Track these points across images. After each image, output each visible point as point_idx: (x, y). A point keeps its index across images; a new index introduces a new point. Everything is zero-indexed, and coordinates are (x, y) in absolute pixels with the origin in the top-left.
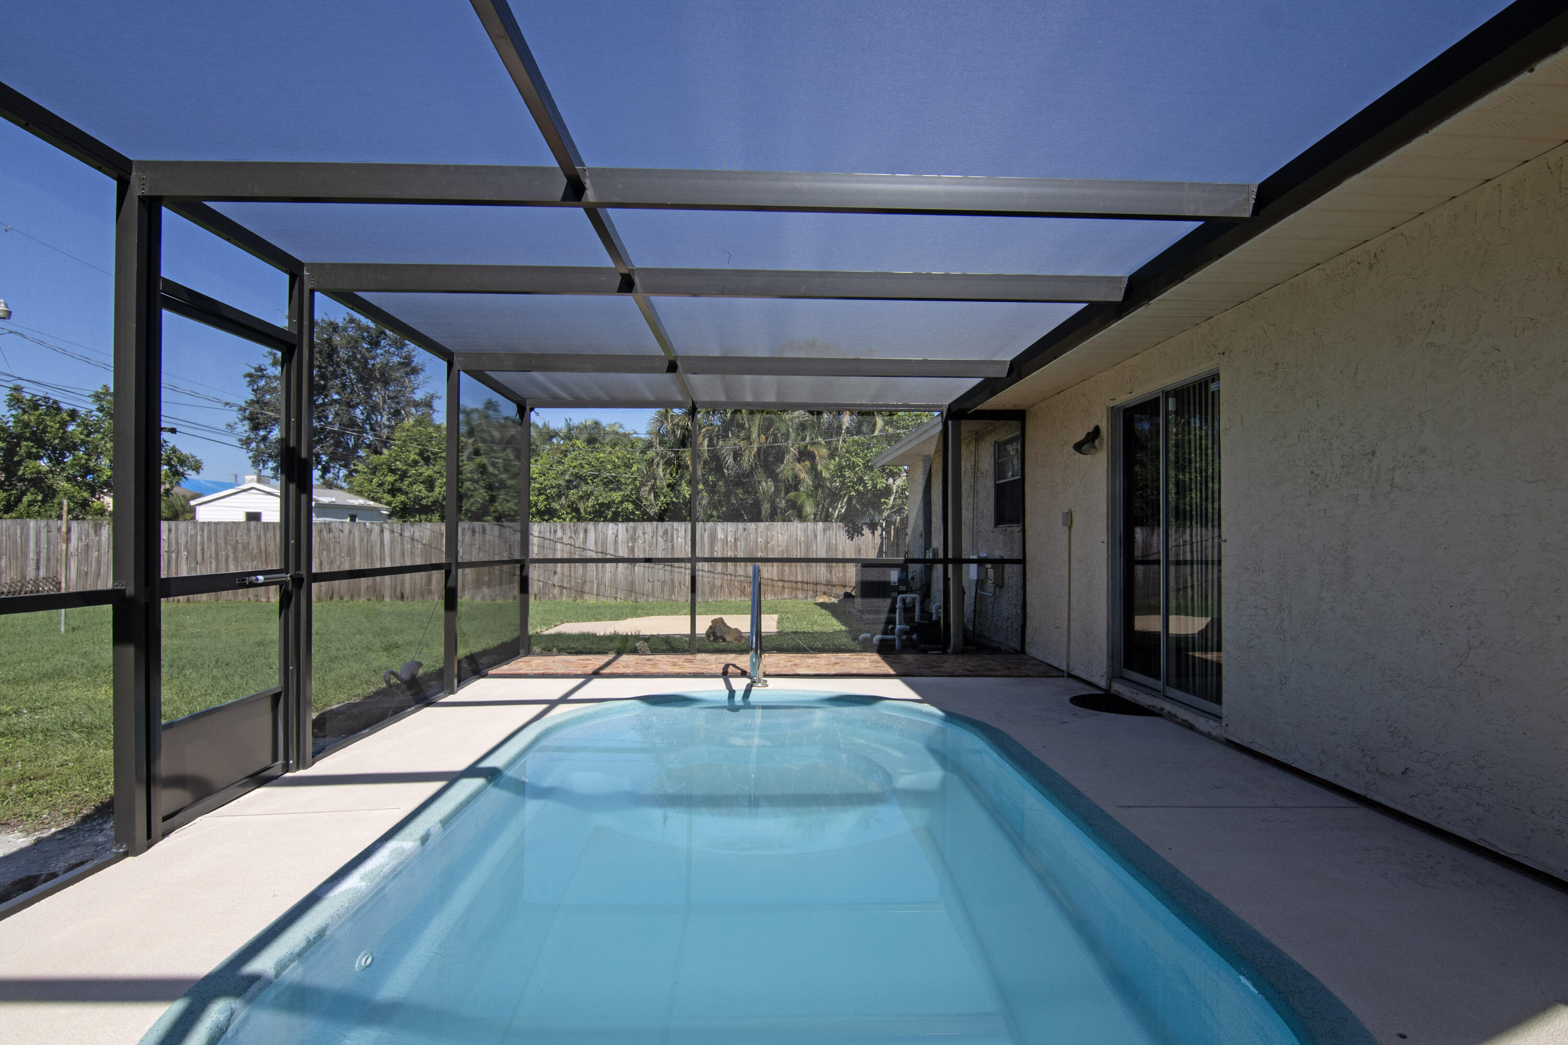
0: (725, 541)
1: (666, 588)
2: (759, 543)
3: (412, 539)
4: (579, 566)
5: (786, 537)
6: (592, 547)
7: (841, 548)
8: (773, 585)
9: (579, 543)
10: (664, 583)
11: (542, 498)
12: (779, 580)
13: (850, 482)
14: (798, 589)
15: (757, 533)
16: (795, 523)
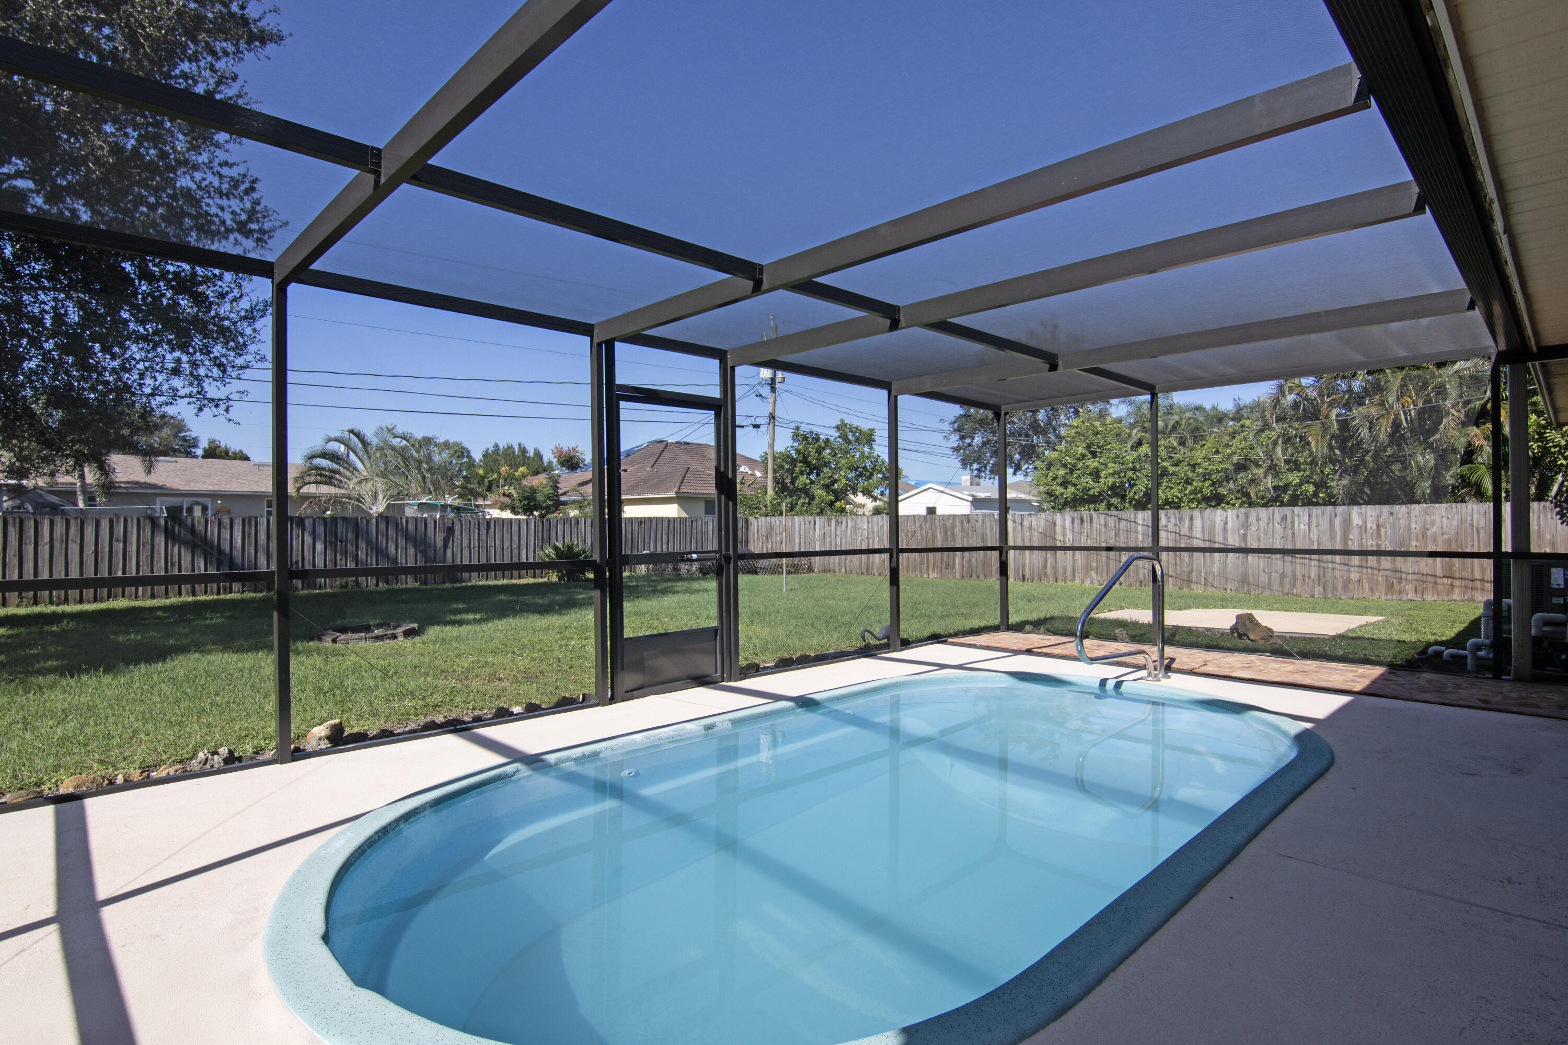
0: (1363, 528)
1: (1287, 581)
2: (1413, 530)
3: (1030, 528)
4: (1185, 555)
5: (1455, 523)
6: (1199, 535)
7: (1548, 537)
8: (1436, 583)
9: (1184, 530)
10: (1283, 576)
11: (1207, 483)
12: (1445, 577)
13: (1555, 447)
14: (1476, 589)
15: (1409, 518)
16: (1470, 504)
